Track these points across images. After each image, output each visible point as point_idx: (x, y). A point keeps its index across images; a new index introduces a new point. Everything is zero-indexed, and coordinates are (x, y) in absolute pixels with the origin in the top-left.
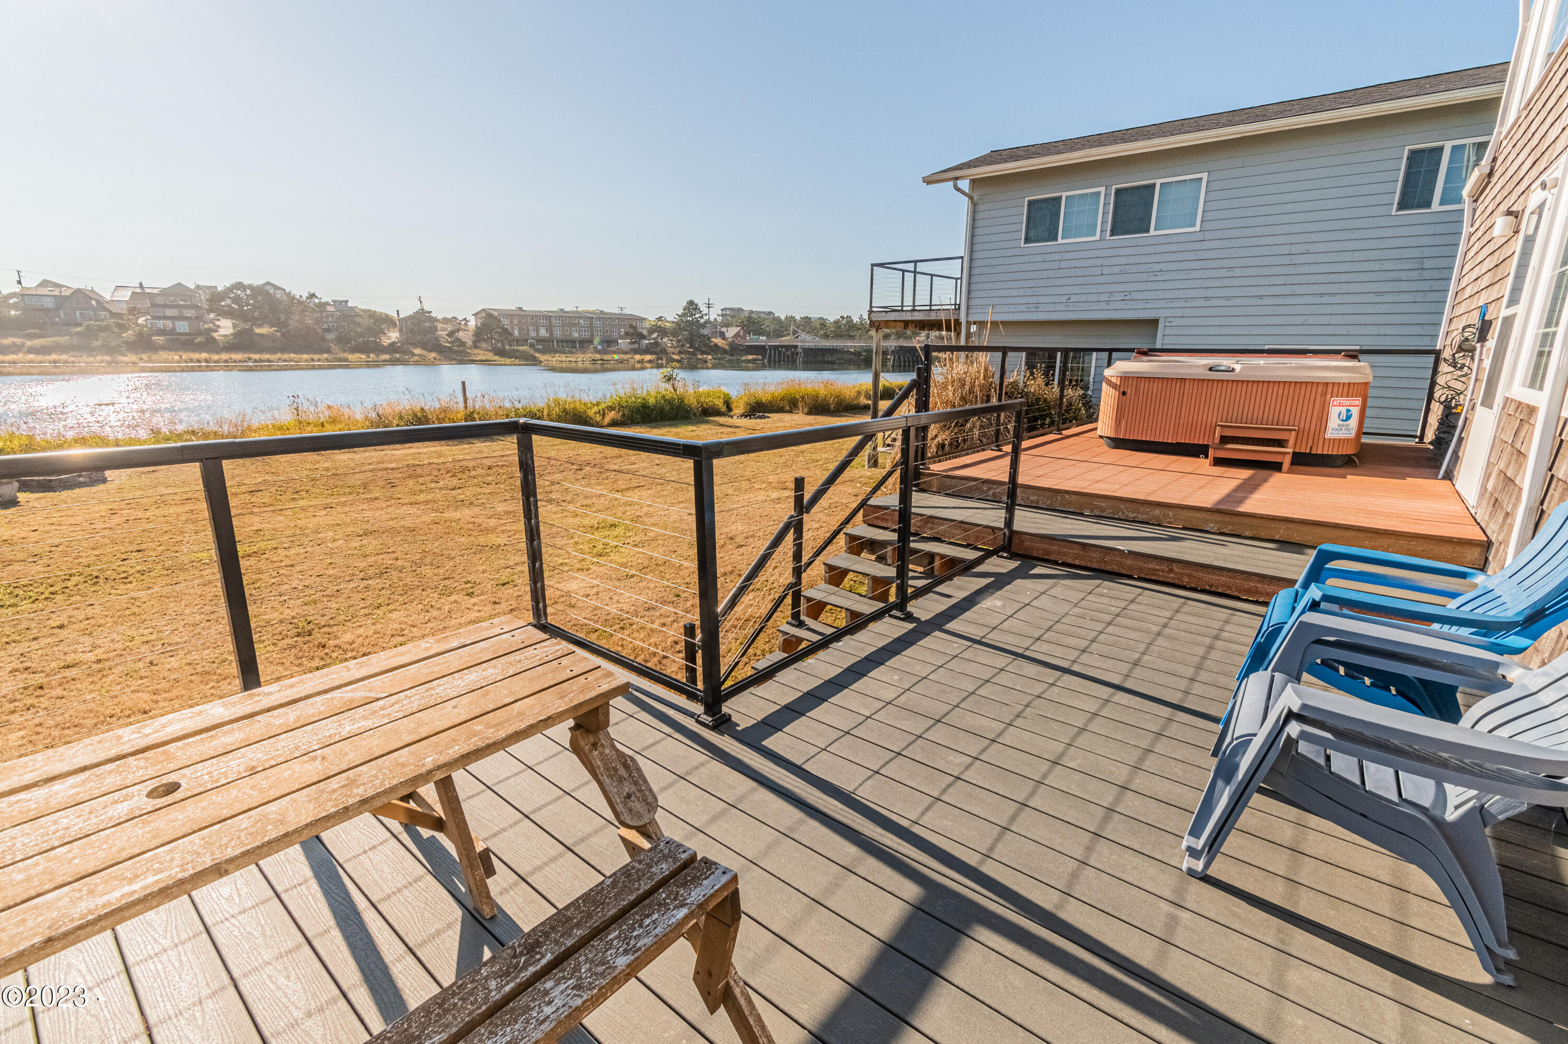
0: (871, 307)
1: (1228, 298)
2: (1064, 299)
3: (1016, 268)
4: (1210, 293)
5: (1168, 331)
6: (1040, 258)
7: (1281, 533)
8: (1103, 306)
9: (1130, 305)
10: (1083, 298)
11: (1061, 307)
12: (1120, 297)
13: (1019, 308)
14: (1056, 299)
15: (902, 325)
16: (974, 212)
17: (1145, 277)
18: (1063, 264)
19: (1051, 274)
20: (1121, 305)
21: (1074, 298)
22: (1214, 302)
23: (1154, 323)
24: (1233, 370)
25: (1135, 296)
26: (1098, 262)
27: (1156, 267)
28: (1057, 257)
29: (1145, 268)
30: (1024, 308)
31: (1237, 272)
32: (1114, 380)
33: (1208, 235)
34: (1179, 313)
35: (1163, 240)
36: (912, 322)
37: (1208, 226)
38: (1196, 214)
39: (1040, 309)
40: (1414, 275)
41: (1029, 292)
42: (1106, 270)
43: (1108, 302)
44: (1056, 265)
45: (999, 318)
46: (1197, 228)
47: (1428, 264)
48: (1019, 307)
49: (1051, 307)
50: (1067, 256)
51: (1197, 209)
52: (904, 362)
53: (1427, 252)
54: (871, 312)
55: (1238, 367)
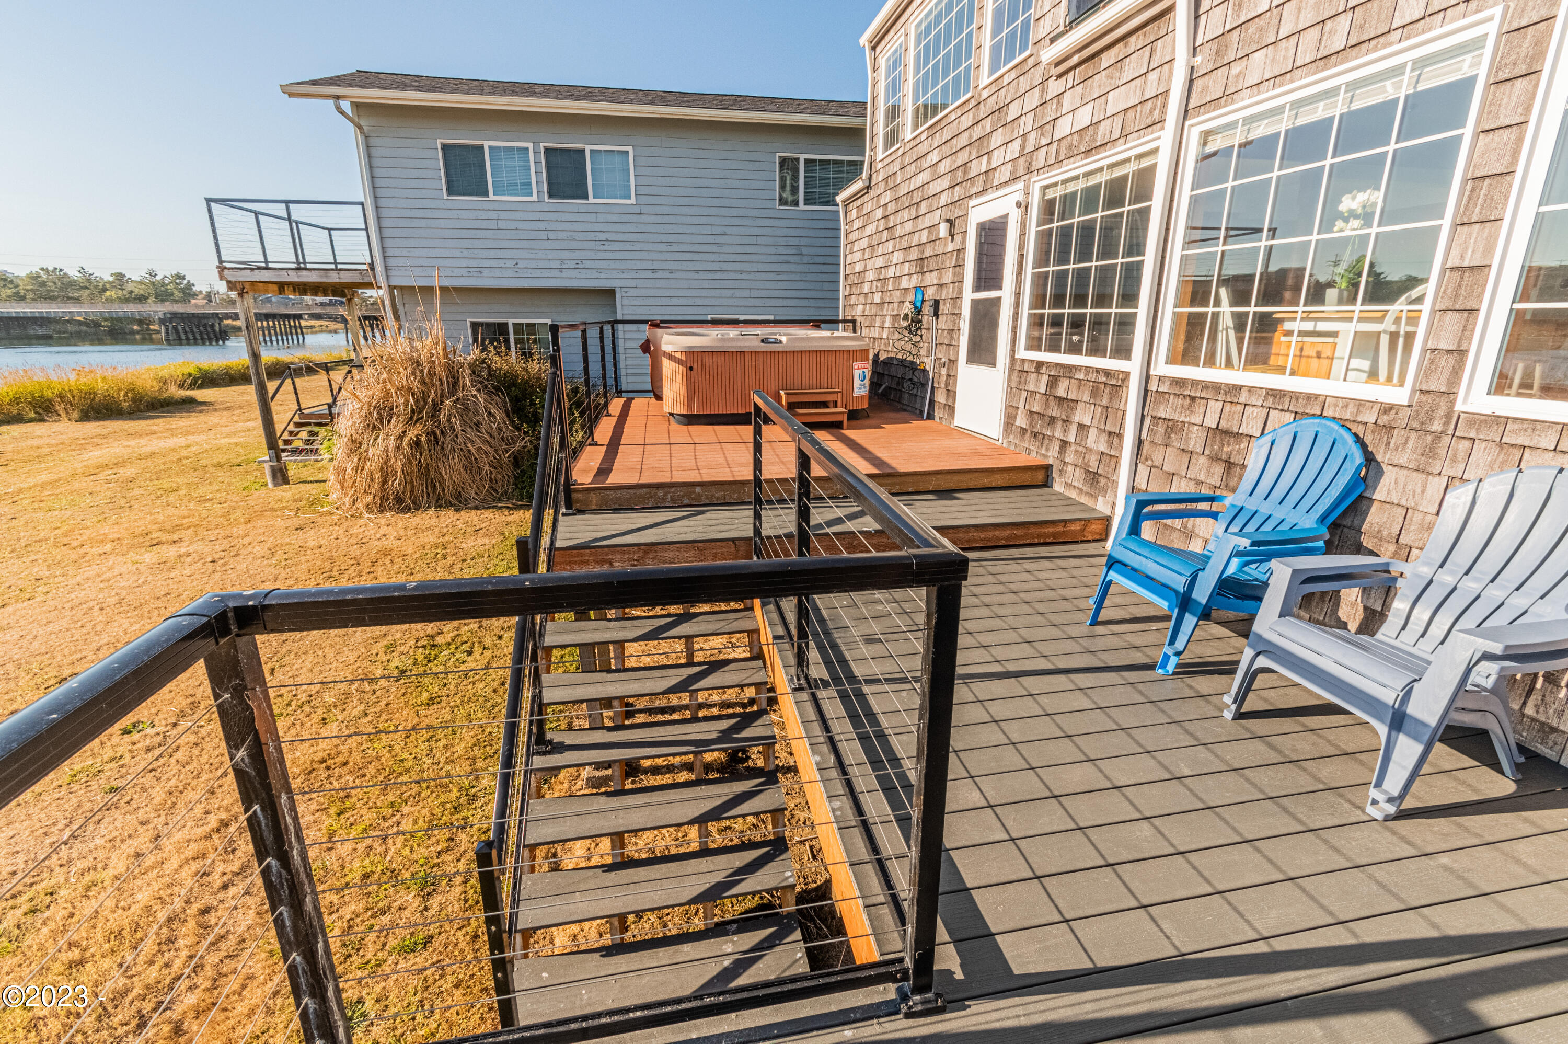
0: (221, 261)
1: (672, 271)
2: (510, 264)
3: (443, 223)
4: (656, 265)
5: (626, 302)
6: (472, 215)
7: (933, 484)
8: (556, 273)
9: (584, 274)
10: (533, 264)
11: (510, 273)
12: (572, 264)
13: (457, 272)
14: (501, 263)
15: (276, 288)
16: (368, 147)
17: (592, 245)
18: (501, 224)
19: (489, 234)
20: (574, 273)
21: (522, 264)
22: (660, 275)
23: (610, 293)
24: (781, 342)
25: (588, 264)
26: (542, 225)
27: (602, 237)
28: (493, 215)
29: (591, 236)
30: (463, 272)
31: (675, 247)
32: (678, 355)
33: (645, 209)
34: (632, 283)
35: (601, 209)
36: (289, 284)
37: (643, 200)
38: (629, 186)
39: (485, 274)
40: (797, 259)
41: (466, 253)
42: (552, 235)
43: (561, 270)
44: (493, 225)
45: (448, 283)
46: (633, 201)
47: (805, 251)
48: (456, 270)
49: (498, 273)
50: (503, 215)
51: (629, 181)
52: (186, 333)
53: (804, 242)
54: (222, 269)
55: (784, 339)
